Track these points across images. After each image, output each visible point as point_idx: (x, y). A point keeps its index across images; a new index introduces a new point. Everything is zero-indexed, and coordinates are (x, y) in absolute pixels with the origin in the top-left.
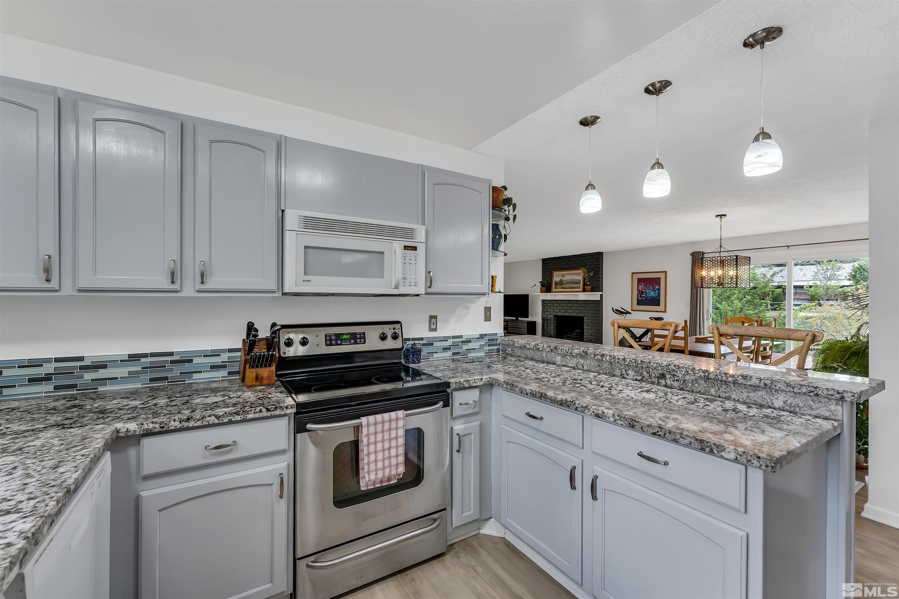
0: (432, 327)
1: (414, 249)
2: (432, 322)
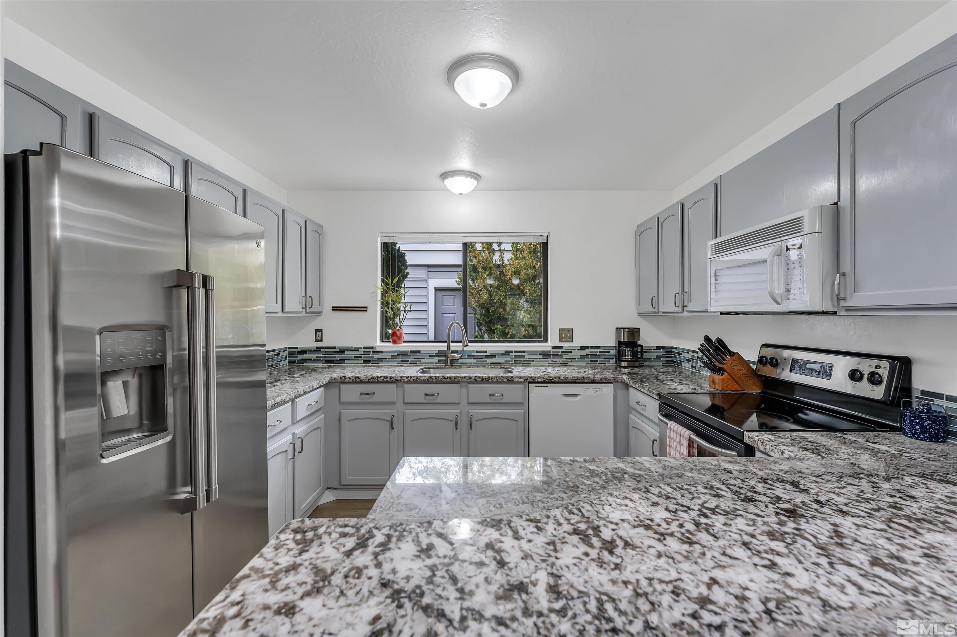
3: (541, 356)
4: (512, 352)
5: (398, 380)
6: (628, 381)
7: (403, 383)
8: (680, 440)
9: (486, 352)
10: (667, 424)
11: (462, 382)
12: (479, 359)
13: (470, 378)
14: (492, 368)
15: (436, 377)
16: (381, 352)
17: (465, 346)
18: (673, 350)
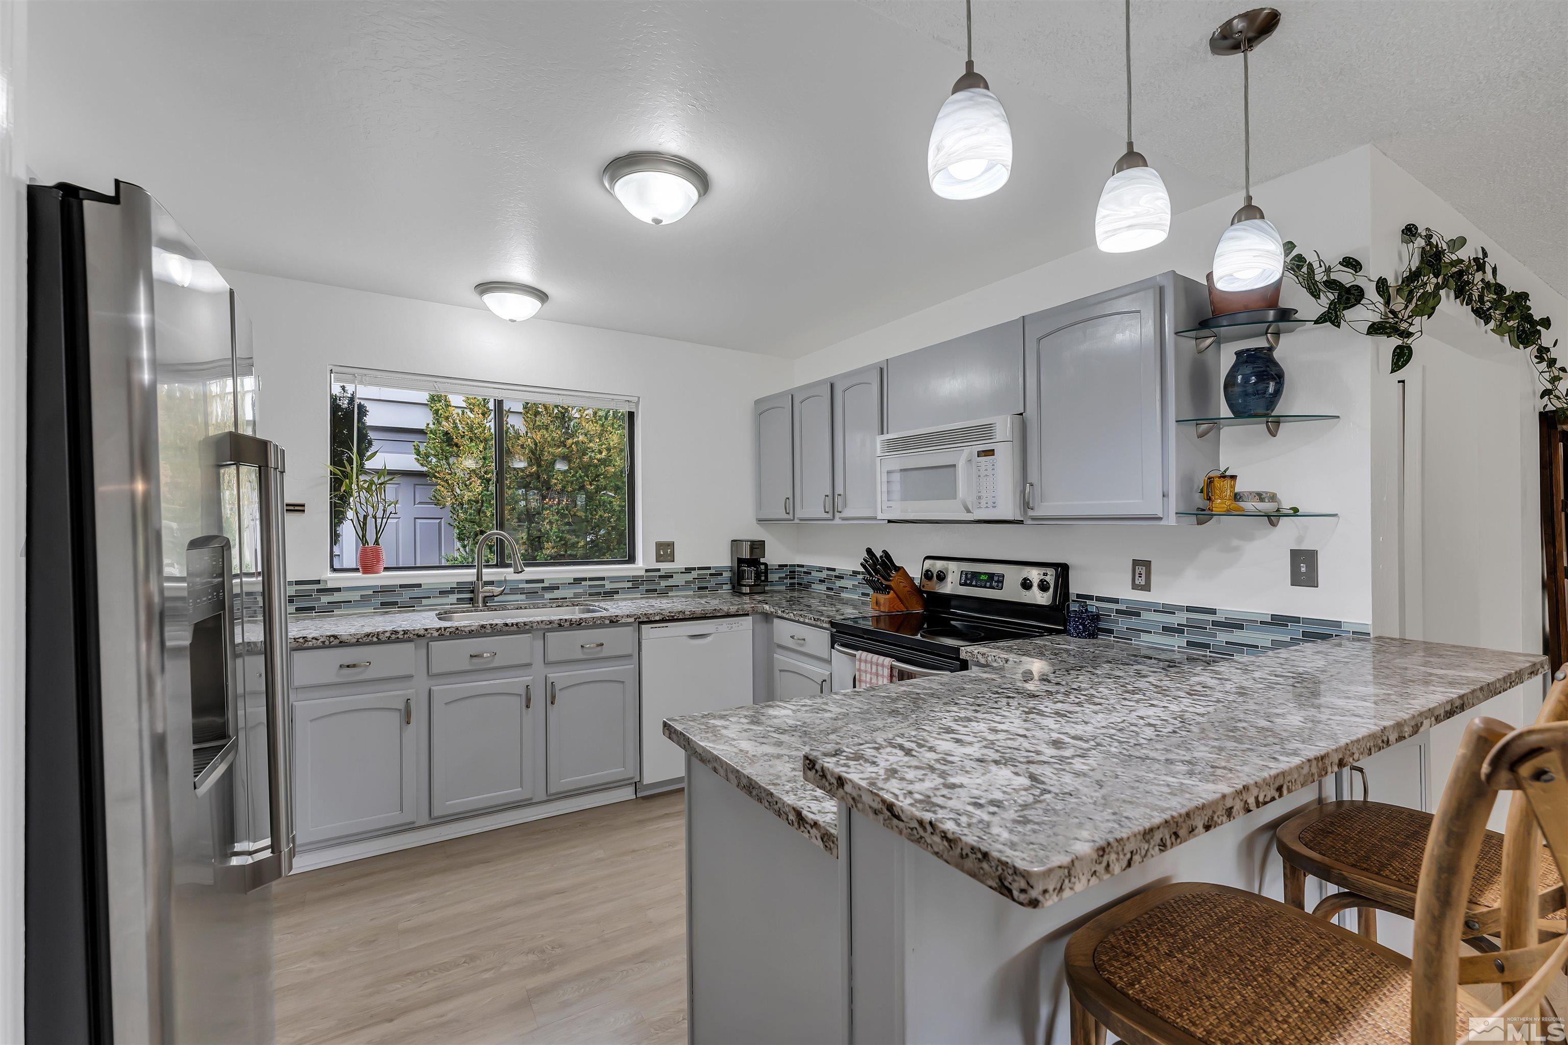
0: (1137, 582)
1: (991, 453)
2: (1137, 572)
3: (630, 585)
4: (585, 579)
5: (419, 636)
6: (772, 610)
7: (428, 640)
8: (877, 670)
9: (542, 581)
10: (855, 656)
11: (537, 629)
12: (531, 594)
13: (551, 622)
14: (559, 606)
15: (491, 625)
16: (338, 590)
17: (518, 573)
18: (797, 569)
